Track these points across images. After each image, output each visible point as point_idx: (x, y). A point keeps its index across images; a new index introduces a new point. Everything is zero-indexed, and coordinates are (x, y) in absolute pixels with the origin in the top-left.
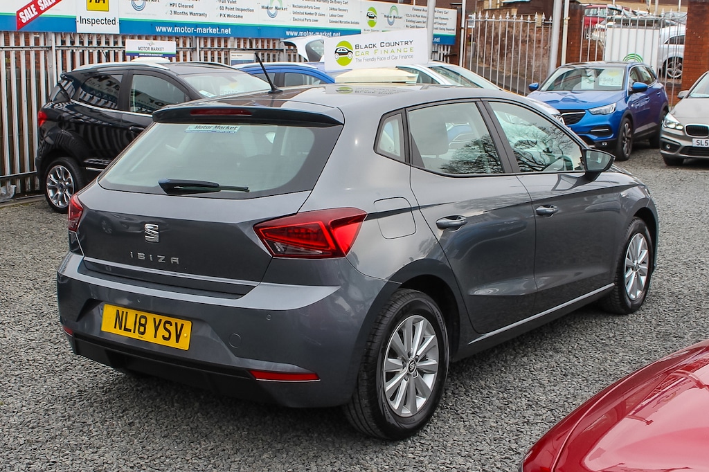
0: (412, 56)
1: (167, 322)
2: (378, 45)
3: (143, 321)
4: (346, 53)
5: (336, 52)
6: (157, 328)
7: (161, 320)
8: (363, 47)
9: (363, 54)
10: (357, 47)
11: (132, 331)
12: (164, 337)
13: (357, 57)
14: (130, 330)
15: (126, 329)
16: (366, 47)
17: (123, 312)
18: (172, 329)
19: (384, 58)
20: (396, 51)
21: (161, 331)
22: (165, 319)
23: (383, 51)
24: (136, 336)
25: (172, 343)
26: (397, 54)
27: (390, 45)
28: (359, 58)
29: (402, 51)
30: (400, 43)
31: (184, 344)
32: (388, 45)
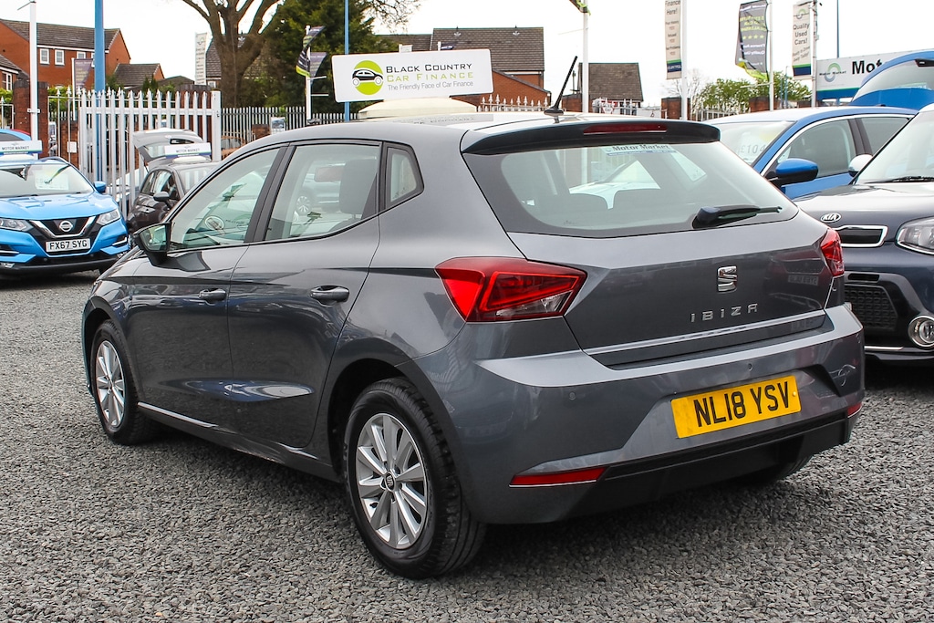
0: (471, 84)
1: (768, 388)
2: (422, 68)
3: (738, 400)
4: (372, 78)
5: (354, 76)
6: (758, 401)
7: (760, 389)
8: (399, 69)
9: (398, 79)
10: (389, 70)
11: (727, 418)
12: (771, 408)
13: (390, 83)
14: (723, 420)
15: (717, 421)
16: (403, 69)
17: (705, 400)
18: (776, 393)
19: (432, 86)
20: (448, 76)
21: (765, 402)
22: (763, 385)
23: (429, 77)
24: (736, 422)
25: (782, 411)
26: (451, 81)
27: (439, 68)
28: (394, 84)
29: (458, 76)
30: (454, 67)
31: (795, 405)
32: (436, 68)
